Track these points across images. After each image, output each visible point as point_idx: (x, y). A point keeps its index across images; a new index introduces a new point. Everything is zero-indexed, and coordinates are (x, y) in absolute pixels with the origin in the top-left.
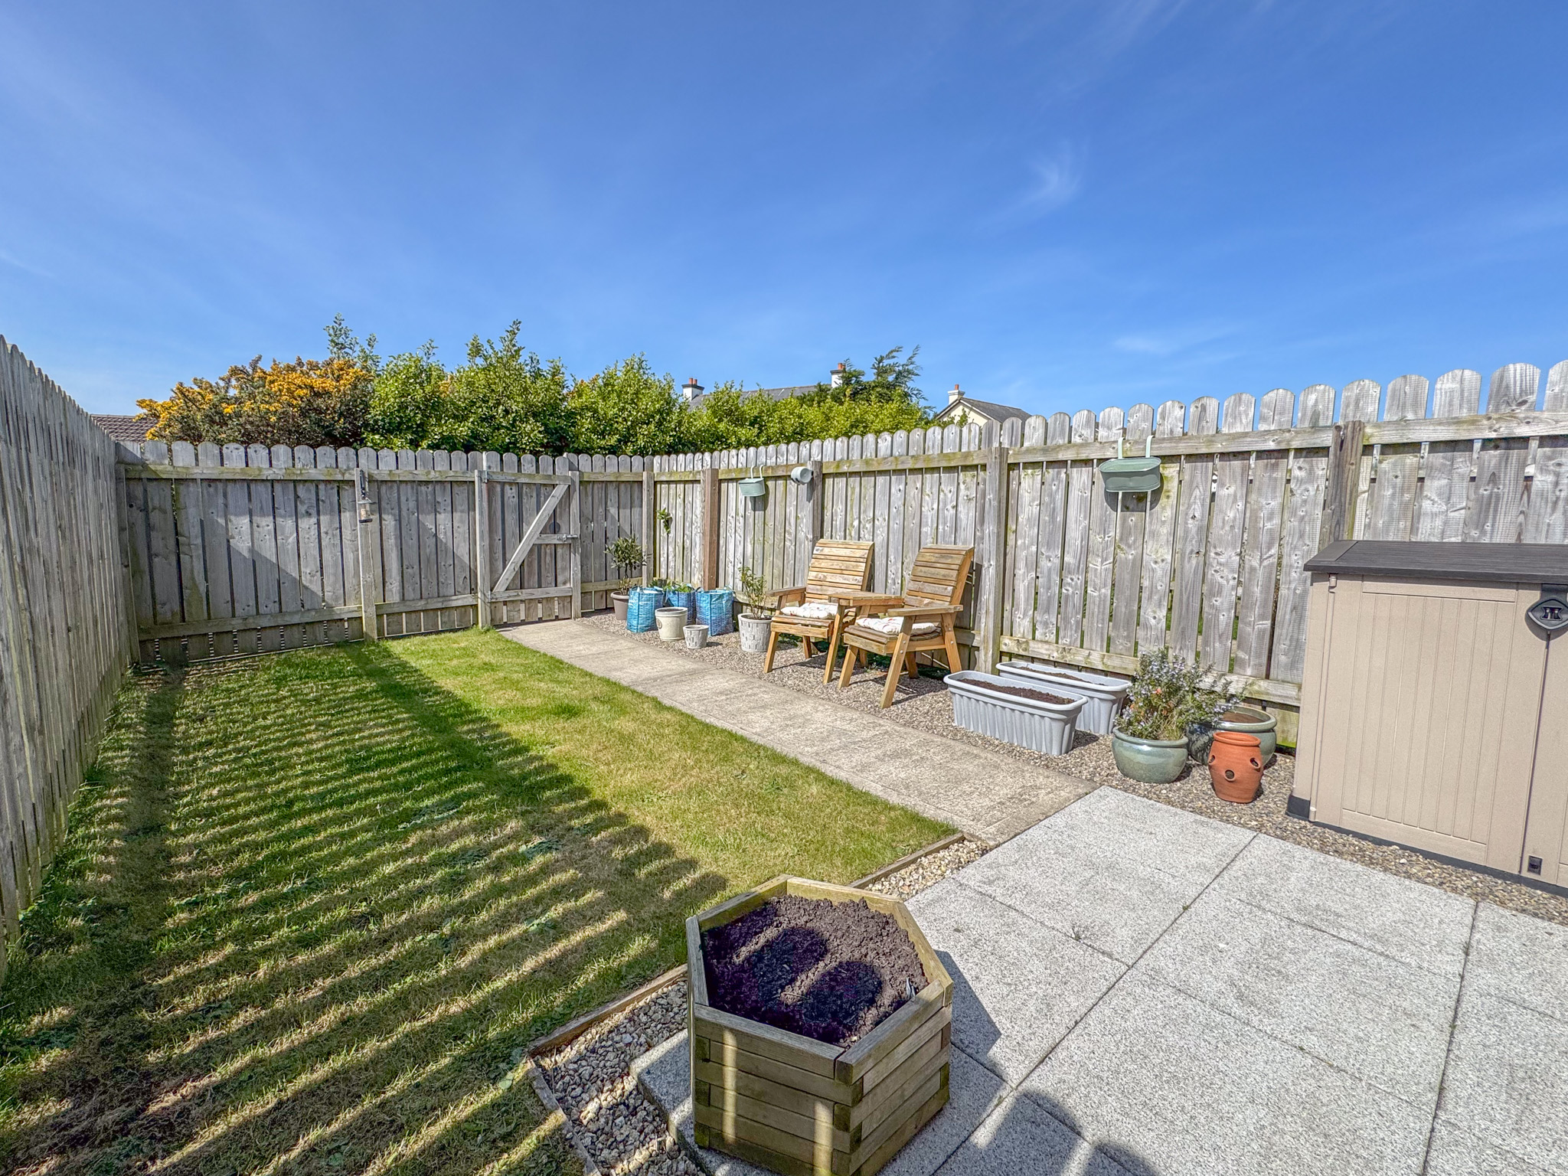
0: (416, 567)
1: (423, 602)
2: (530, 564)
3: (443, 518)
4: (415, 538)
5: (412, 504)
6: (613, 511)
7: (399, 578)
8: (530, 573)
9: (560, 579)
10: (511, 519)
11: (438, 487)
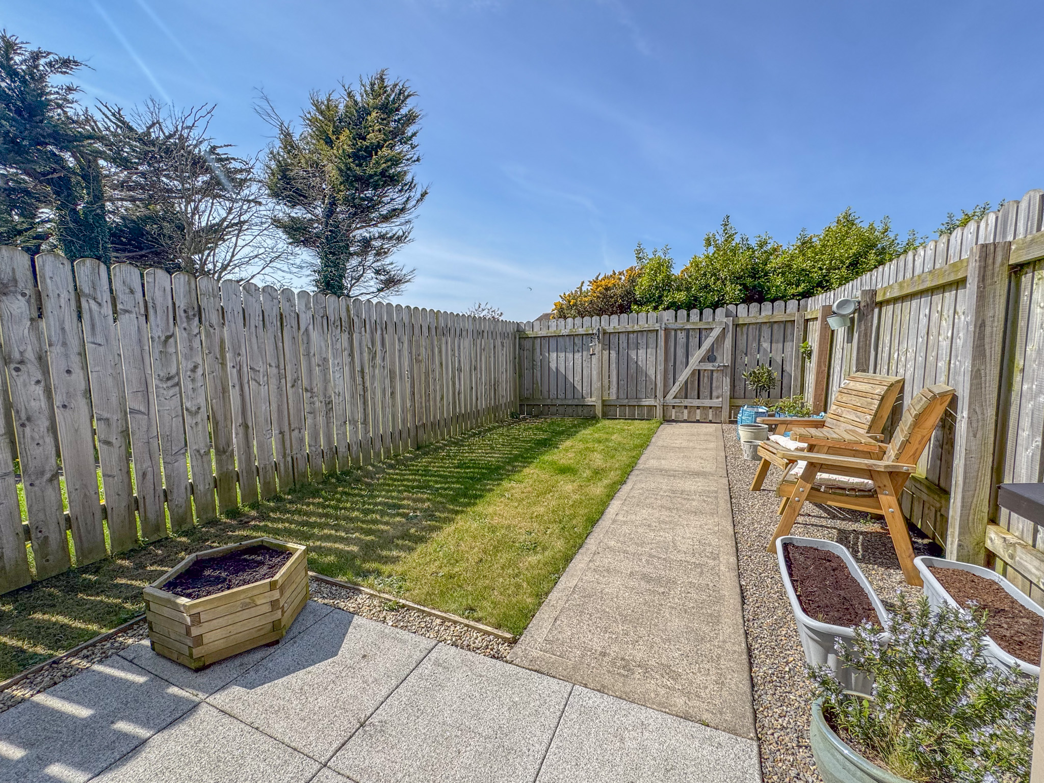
0: (626, 380)
1: (627, 401)
2: (692, 382)
3: (642, 352)
4: (626, 364)
5: (625, 345)
6: (766, 345)
7: (616, 386)
8: (692, 388)
9: (714, 394)
10: (681, 352)
11: (639, 334)
